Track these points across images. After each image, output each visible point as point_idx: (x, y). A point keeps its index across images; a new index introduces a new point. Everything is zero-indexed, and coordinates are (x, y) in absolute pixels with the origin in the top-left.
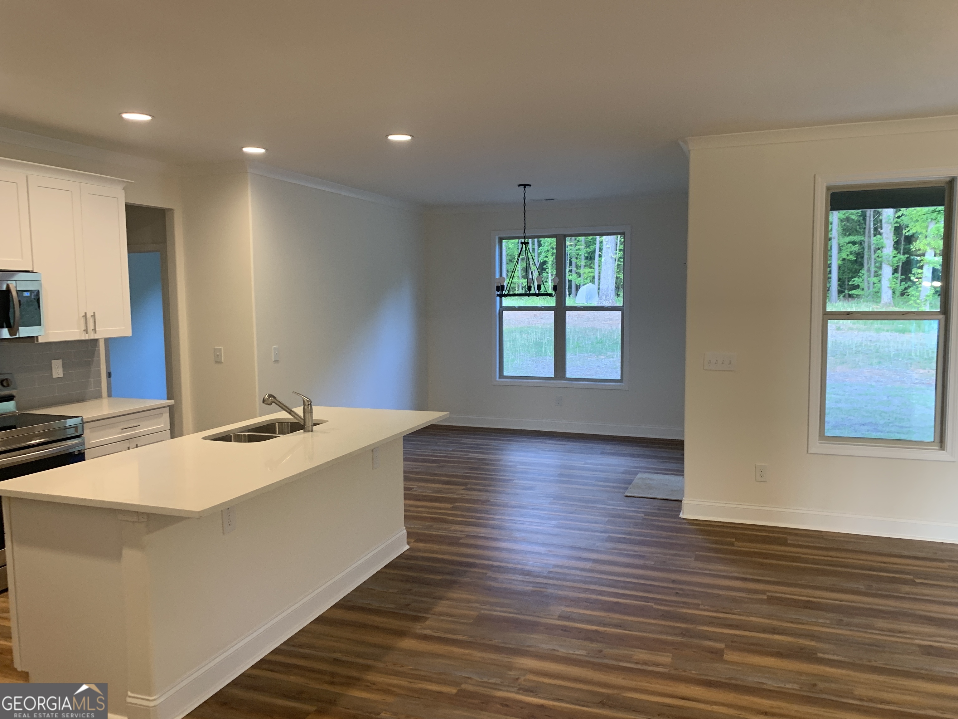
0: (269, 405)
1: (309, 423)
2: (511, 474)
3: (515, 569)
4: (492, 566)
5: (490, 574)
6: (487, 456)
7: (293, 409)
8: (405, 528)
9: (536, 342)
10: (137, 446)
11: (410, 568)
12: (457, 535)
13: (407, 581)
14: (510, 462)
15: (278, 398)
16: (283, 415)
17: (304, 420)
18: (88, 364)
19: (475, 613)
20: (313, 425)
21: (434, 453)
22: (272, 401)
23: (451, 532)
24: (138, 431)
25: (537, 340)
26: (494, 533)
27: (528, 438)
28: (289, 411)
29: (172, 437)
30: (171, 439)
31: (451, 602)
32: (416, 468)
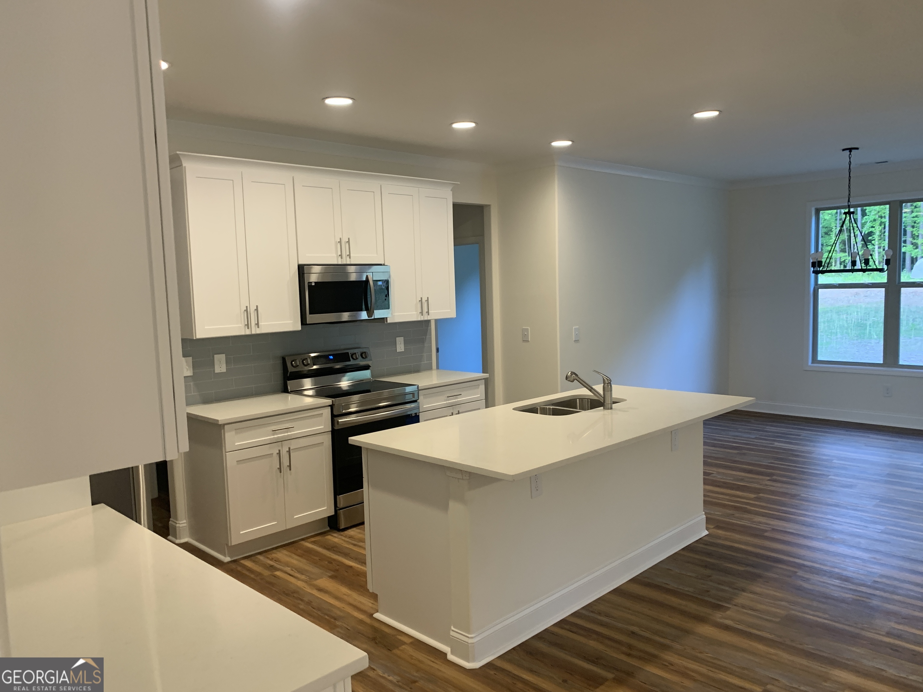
0: (571, 382)
1: (608, 401)
2: (825, 469)
3: (830, 572)
4: (804, 565)
5: (800, 573)
6: (797, 447)
7: (594, 387)
8: (704, 513)
9: (858, 323)
10: (459, 413)
11: (709, 554)
12: (762, 528)
13: (706, 567)
14: (824, 455)
15: (579, 376)
16: (584, 392)
17: (604, 398)
18: (423, 341)
19: (783, 612)
20: (612, 403)
21: (734, 439)
22: (574, 378)
23: (754, 523)
24: (460, 399)
25: (860, 321)
26: (805, 531)
27: (847, 431)
28: (590, 388)
29: (487, 407)
30: (486, 408)
31: (756, 596)
32: (715, 453)
